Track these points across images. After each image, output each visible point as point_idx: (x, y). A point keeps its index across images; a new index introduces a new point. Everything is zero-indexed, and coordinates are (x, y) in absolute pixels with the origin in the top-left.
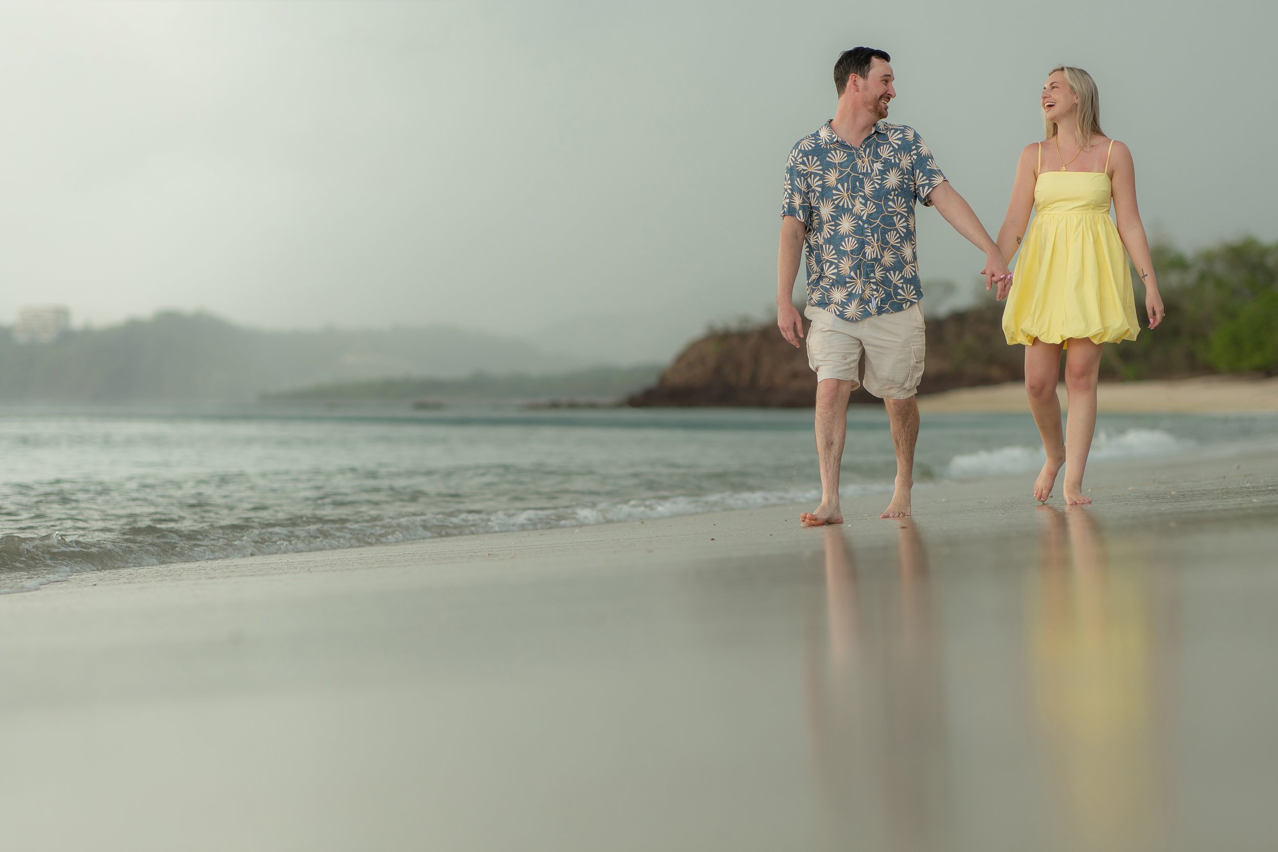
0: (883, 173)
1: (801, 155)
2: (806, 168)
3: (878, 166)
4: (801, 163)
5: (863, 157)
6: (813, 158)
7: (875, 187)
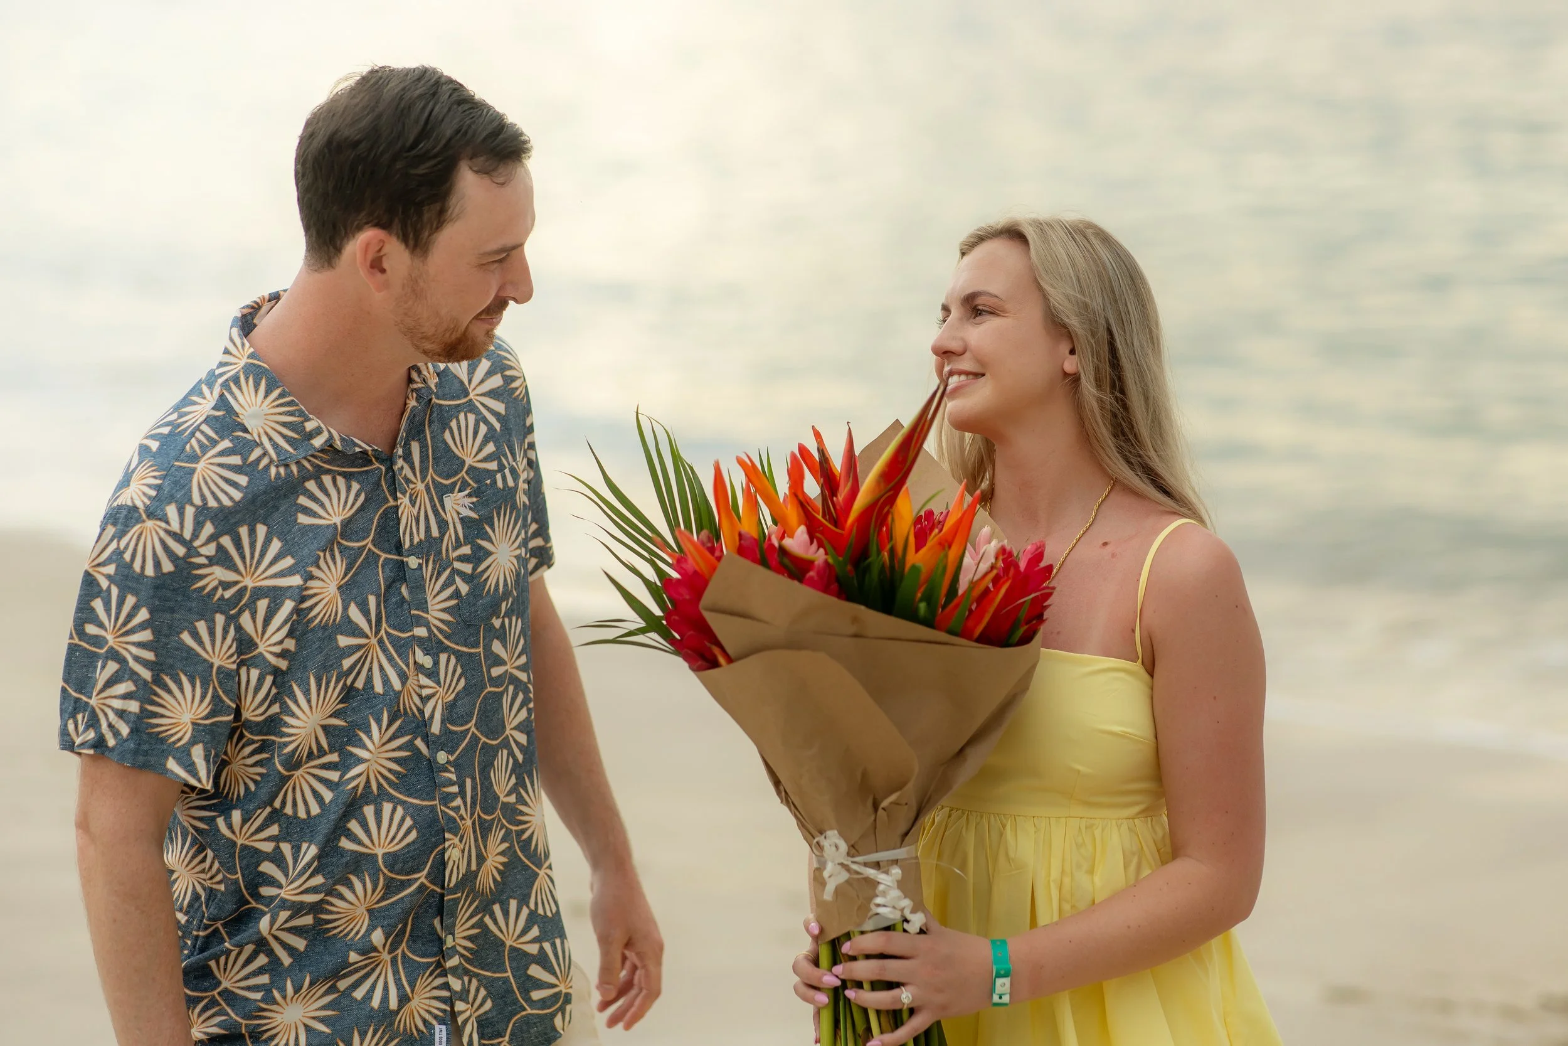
0: (475, 529)
1: (208, 529)
2: (231, 576)
3: (458, 505)
4: (212, 561)
5: (408, 481)
6: (252, 532)
7: (457, 594)
